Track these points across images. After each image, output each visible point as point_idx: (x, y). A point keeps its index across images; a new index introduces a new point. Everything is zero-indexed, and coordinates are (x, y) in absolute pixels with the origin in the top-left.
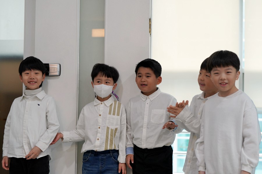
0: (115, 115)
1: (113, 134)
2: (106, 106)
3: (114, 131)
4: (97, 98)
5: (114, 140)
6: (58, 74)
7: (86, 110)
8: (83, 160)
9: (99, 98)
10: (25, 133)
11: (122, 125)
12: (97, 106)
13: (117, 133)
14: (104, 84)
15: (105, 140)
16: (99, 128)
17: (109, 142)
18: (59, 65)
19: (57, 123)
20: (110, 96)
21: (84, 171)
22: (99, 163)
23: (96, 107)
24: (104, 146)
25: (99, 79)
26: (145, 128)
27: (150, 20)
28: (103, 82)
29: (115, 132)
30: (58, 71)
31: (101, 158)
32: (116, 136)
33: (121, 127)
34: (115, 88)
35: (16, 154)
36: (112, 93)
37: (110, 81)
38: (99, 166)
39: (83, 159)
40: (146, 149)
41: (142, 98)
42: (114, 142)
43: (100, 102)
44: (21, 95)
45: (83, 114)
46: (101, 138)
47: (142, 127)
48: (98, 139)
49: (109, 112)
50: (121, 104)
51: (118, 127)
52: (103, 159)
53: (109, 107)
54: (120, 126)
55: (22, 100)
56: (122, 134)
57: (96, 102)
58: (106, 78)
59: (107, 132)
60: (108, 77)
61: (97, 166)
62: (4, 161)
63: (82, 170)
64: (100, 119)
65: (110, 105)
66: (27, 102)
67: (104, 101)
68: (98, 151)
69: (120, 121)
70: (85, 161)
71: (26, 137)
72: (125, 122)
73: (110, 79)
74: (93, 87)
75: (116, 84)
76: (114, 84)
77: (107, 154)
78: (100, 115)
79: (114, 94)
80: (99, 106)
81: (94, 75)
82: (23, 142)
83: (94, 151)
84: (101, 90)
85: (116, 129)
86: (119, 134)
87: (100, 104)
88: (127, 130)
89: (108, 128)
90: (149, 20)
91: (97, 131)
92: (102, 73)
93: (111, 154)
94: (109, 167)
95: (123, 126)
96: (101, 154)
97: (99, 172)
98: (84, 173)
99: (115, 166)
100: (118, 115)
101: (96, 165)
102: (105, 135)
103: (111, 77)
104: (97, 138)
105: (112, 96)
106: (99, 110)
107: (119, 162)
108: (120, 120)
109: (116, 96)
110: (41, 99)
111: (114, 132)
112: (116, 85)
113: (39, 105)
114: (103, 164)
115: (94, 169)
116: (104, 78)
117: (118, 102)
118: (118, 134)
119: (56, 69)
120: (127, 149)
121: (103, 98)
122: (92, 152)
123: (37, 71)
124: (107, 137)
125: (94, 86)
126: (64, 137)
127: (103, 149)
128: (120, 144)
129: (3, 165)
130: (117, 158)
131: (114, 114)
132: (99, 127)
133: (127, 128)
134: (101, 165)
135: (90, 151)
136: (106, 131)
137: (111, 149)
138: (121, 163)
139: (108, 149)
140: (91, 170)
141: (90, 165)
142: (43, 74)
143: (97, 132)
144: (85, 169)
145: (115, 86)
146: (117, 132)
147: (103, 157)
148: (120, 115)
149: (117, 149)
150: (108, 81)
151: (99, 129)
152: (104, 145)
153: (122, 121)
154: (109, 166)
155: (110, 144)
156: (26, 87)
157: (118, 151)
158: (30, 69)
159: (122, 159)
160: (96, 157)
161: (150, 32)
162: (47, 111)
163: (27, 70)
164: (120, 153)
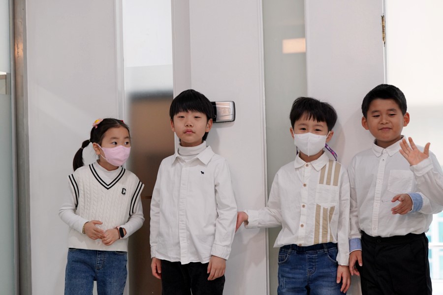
0: (329, 185)
1: (327, 216)
2: (315, 169)
3: (328, 211)
4: (300, 156)
5: (329, 227)
6: (230, 118)
7: (282, 177)
8: (279, 261)
9: (302, 156)
10: (182, 221)
11: (343, 202)
12: (300, 170)
13: (333, 215)
14: (312, 132)
15: (314, 227)
16: (304, 206)
17: (321, 230)
18: (231, 104)
19: (234, 205)
20: (323, 152)
21: (281, 279)
22: (305, 266)
23: (298, 172)
24: (313, 237)
25: (304, 124)
26: (377, 200)
27: (383, 17)
28: (311, 129)
29: (331, 214)
30: (231, 113)
31: (309, 256)
32: (332, 221)
33: (340, 204)
34: (330, 140)
35: (169, 255)
36: (326, 147)
37: (322, 127)
38: (305, 270)
39: (279, 259)
40: (379, 237)
41: (375, 152)
42: (329, 230)
43: (304, 162)
44: (173, 153)
45: (277, 183)
46: (307, 224)
47: (373, 199)
48: (302, 226)
49: (320, 180)
50: (340, 165)
51: (336, 204)
52: (313, 259)
53: (320, 172)
54: (338, 204)
55: (174, 164)
56: (343, 216)
57: (297, 162)
58: (316, 122)
59: (318, 214)
60: (319, 120)
61: (303, 271)
62: (155, 265)
63: (278, 276)
64: (305, 192)
65: (322, 169)
66: (184, 169)
67: (312, 162)
68: (303, 246)
69: (338, 195)
70: (283, 262)
71: (185, 228)
72: (347, 196)
73: (321, 123)
74: (293, 137)
75: (331, 132)
76: (328, 132)
77: (318, 251)
78: (305, 185)
79: (328, 149)
80: (303, 169)
81: (295, 116)
82: (180, 235)
83: (296, 245)
84: (307, 143)
85: (332, 209)
86: (338, 216)
87: (305, 166)
88: (350, 210)
89: (318, 207)
90: (381, 18)
91: (300, 212)
92: (309, 114)
93: (326, 250)
94: (323, 272)
95: (345, 203)
96: (307, 251)
97: (305, 281)
98: (281, 282)
99: (333, 269)
100: (335, 184)
101: (300, 269)
102: (314, 219)
103: (323, 121)
104: (301, 224)
105: (325, 153)
106: (304, 176)
107: (339, 264)
108: (338, 192)
109: (331, 152)
110: (206, 163)
111: (328, 213)
112: (333, 133)
113: (203, 173)
114: (312, 266)
115: (297, 276)
116: (312, 123)
117: (335, 163)
118: (335, 217)
119: (227, 109)
120: (351, 241)
121: (310, 156)
122: (294, 247)
123: (198, 114)
124: (317, 222)
125: (295, 135)
126: (249, 220)
127: (311, 242)
128: (341, 234)
129: (154, 271)
130: (335, 256)
131: (328, 183)
132: (303, 204)
133: (351, 206)
134: (309, 268)
135: (289, 245)
136: (315, 212)
137: (325, 242)
138: (342, 265)
139: (320, 242)
140: (293, 278)
141: (291, 269)
142: (208, 118)
143: (300, 214)
144: (283, 276)
145: (329, 135)
146: (334, 213)
147: (311, 256)
148: (339, 184)
149: (335, 241)
150: (318, 128)
151: (302, 208)
152: (312, 235)
153: (342, 195)
154: (321, 270)
155: (323, 234)
156: (180, 140)
157: (336, 245)
158: (186, 110)
159: (343, 258)
160: (300, 256)
161: (384, 38)
162: (216, 184)
163: (181, 111)
164: (340, 248)
